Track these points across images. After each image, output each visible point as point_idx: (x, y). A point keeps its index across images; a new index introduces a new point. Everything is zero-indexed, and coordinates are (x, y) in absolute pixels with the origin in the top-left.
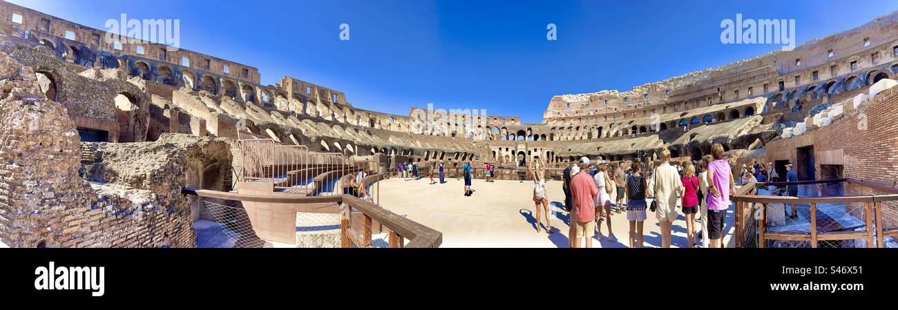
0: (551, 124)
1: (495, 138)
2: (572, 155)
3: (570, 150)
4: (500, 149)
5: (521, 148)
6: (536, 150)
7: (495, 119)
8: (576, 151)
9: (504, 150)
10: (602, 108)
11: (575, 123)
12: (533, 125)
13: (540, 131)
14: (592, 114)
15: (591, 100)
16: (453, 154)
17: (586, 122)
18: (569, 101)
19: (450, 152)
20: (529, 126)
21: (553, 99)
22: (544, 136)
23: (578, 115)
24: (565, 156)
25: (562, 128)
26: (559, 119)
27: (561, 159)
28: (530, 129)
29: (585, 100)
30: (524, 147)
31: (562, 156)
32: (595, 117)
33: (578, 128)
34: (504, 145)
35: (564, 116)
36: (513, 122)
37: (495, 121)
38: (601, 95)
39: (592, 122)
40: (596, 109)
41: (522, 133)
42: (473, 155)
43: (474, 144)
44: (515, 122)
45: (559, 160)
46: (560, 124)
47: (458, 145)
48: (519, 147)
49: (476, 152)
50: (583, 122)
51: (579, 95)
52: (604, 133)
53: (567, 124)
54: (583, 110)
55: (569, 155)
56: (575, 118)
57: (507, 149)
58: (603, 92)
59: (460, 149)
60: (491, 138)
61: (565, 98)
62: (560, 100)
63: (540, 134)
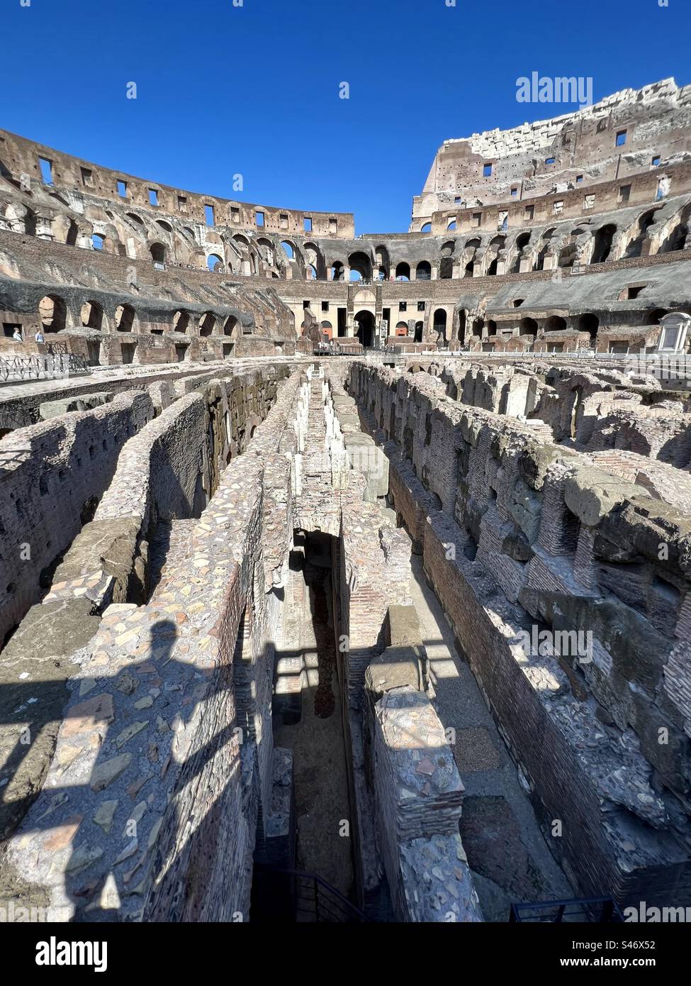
0: (440, 233)
1: (289, 275)
2: (533, 315)
3: (518, 303)
4: (306, 304)
5: (364, 301)
6: (403, 307)
7: (284, 217)
8: (544, 302)
9: (315, 309)
10: (600, 166)
11: (517, 223)
12: (390, 237)
13: (412, 252)
14: (562, 188)
15: (566, 142)
16: (165, 314)
17: (550, 217)
18: (490, 154)
19: (154, 306)
20: (380, 241)
21: (442, 150)
22: (424, 267)
23: (517, 197)
24: (506, 317)
25: (475, 242)
26: (464, 215)
27: (493, 327)
28: (381, 249)
29: (544, 142)
30: (372, 298)
31: (496, 318)
32: (574, 196)
33: (523, 240)
34: (315, 294)
35: (472, 204)
36: (333, 228)
37: (284, 224)
38: (605, 113)
39: (570, 216)
40: (580, 170)
41: (360, 261)
42: (232, 321)
43: (233, 290)
44: (340, 227)
45: (485, 330)
46: (465, 230)
47: (179, 289)
48: (359, 298)
49: (242, 310)
50: (541, 216)
51: (526, 127)
52: (622, 243)
53: (489, 229)
54: (535, 179)
55: (519, 316)
56: (515, 208)
57: (325, 306)
58: (612, 99)
59: (189, 301)
60: (274, 275)
61: (480, 144)
62: (461, 152)
63: (412, 263)
